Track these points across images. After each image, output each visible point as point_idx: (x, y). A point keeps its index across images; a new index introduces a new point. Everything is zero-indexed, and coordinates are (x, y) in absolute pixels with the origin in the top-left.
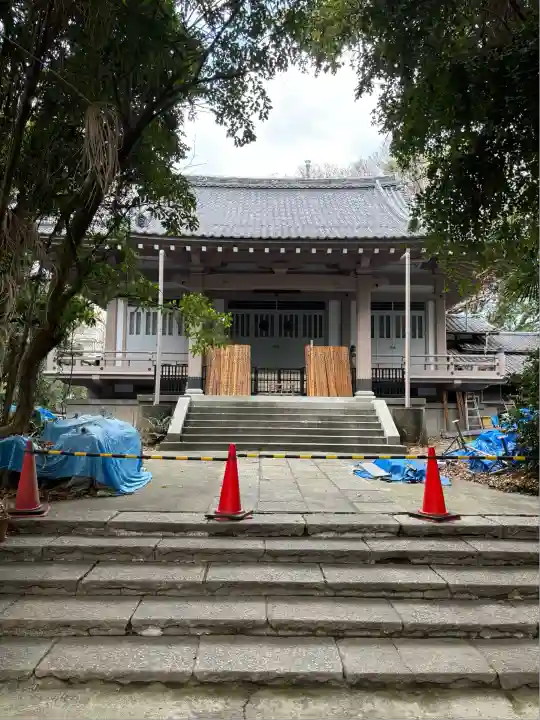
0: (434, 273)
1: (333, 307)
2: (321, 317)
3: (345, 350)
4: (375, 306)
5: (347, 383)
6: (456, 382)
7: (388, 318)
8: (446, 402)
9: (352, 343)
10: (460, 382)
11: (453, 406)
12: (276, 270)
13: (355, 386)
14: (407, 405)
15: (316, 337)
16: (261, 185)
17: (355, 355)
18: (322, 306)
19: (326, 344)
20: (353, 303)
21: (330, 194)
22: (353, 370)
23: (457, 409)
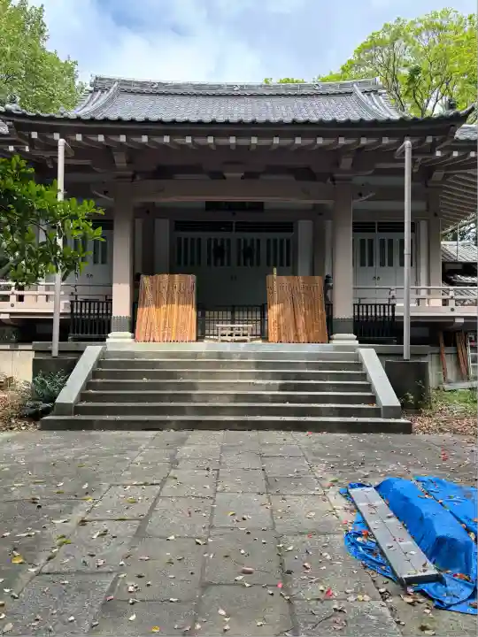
0: (427, 186)
1: (304, 229)
2: (288, 242)
3: (319, 280)
4: (358, 227)
5: (321, 323)
6: (457, 321)
7: (371, 241)
8: (442, 345)
9: (327, 272)
10: (462, 321)
11: (451, 350)
12: (226, 175)
13: (332, 327)
14: (406, 356)
15: (282, 265)
16: (220, 92)
17: (331, 288)
18: (289, 227)
19: (295, 273)
20: (329, 223)
21: (300, 101)
22: (329, 307)
23: (457, 354)
